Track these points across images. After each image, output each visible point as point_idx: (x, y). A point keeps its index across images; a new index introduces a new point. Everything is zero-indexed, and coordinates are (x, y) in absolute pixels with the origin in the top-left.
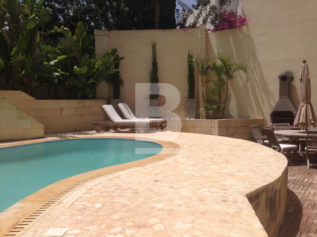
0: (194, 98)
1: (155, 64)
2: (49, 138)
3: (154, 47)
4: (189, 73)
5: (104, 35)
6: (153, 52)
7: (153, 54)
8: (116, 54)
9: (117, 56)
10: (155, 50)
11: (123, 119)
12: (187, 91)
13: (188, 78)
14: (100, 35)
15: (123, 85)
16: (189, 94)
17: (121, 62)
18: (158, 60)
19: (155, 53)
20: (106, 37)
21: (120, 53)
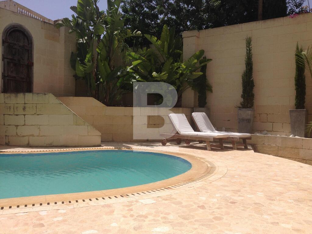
0: (303, 107)
1: (249, 64)
2: (104, 147)
3: (249, 42)
4: (296, 73)
5: (192, 36)
6: (247, 50)
7: (247, 52)
8: (204, 56)
9: (205, 58)
10: (250, 47)
11: (195, 131)
12: (294, 97)
13: (296, 81)
14: (188, 37)
15: (212, 92)
16: (297, 102)
17: (209, 64)
18: (254, 59)
19: (250, 50)
20: (195, 38)
21: (208, 55)
